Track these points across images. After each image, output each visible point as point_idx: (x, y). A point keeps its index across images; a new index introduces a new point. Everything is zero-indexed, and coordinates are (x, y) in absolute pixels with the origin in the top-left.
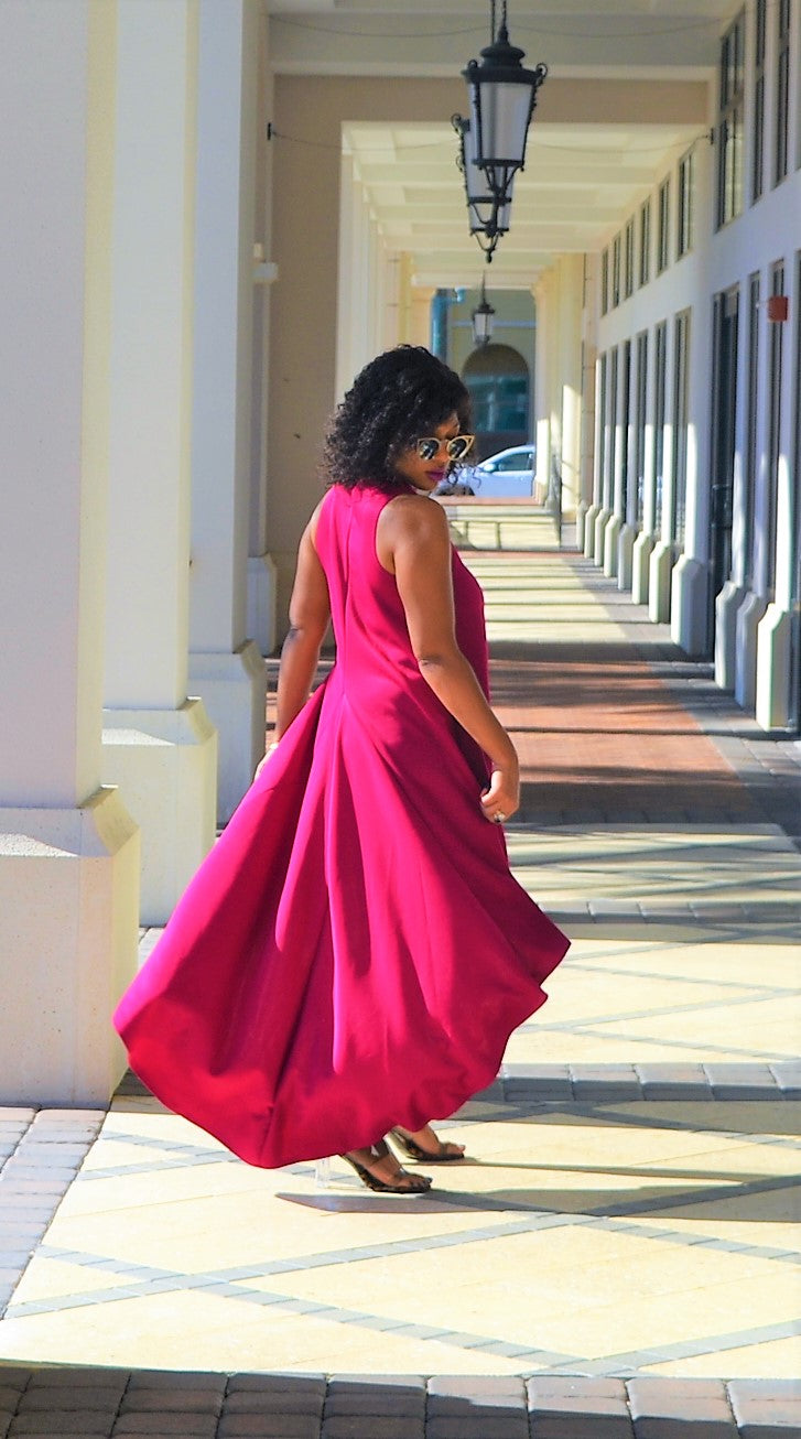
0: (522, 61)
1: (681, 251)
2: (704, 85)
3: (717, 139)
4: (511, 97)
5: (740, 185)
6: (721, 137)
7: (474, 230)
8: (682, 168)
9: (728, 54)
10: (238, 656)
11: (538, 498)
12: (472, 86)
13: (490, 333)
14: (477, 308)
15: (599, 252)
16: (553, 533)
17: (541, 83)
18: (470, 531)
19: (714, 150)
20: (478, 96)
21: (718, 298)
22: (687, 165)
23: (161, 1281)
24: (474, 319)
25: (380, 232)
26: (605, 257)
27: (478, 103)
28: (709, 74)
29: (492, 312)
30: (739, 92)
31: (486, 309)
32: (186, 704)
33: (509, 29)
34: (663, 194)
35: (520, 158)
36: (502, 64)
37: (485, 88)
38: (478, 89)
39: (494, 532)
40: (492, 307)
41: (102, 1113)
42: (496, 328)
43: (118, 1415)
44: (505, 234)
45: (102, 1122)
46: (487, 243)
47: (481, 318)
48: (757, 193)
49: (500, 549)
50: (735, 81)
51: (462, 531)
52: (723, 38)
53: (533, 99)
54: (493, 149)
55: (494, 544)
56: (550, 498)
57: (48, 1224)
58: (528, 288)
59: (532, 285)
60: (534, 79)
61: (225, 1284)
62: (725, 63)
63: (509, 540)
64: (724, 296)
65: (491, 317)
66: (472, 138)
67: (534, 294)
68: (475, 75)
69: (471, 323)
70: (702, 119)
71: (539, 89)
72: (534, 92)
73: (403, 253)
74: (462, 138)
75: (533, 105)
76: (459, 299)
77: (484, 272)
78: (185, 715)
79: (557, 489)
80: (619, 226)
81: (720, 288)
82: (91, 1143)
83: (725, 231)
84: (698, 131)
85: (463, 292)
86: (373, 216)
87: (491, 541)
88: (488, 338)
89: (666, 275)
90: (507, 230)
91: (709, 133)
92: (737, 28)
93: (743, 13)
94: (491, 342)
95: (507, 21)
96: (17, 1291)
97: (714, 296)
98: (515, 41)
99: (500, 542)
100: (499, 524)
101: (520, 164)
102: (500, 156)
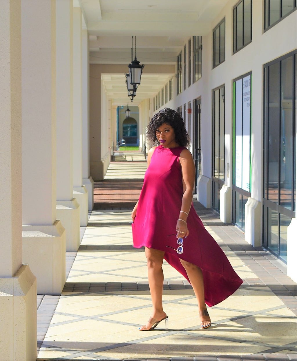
0: (139, 64)
1: (170, 99)
2: (174, 65)
3: (177, 77)
4: (137, 71)
5: (182, 85)
6: (178, 76)
7: (129, 96)
8: (170, 82)
9: (179, 59)
10: (89, 179)
11: (140, 150)
12: (130, 69)
13: (129, 115)
14: (127, 110)
15: (153, 98)
16: (144, 158)
17: (143, 68)
18: (126, 157)
19: (176, 79)
20: (131, 70)
21: (178, 109)
22: (171, 81)
23: (92, 273)
24: (126, 112)
25: (107, 94)
26: (154, 99)
27: (131, 72)
28: (175, 63)
29: (130, 111)
30: (181, 68)
31: (128, 110)
32: (82, 186)
33: (137, 58)
34: (166, 87)
35: (139, 82)
36: (136, 64)
37: (132, 69)
38: (131, 69)
39: (131, 157)
40: (130, 110)
41: (76, 253)
42: (131, 114)
43: (90, 287)
44: (135, 96)
45: (77, 254)
46: (132, 98)
47: (127, 112)
48: (185, 88)
49: (132, 161)
50: (180, 65)
51: (125, 157)
52: (178, 56)
53: (142, 71)
54: (134, 81)
55: (131, 160)
56: (143, 150)
57: (72, 266)
58: (137, 105)
59: (138, 105)
60: (142, 67)
61: (103, 273)
62: (178, 61)
63: (134, 159)
64: (179, 108)
65: (129, 112)
66: (129, 78)
67: (138, 107)
68: (130, 66)
69: (125, 113)
70: (173, 72)
71: (143, 69)
72: (142, 69)
73: (111, 99)
74: (127, 78)
75: (142, 72)
76: (122, 108)
77: (128, 102)
78: (83, 188)
79: (145, 148)
80: (157, 93)
81: (178, 107)
82: (76, 257)
83: (179, 95)
84: (173, 75)
85: (123, 106)
86: (106, 91)
87: (130, 159)
88: (129, 116)
89: (167, 103)
90: (135, 95)
91: (175, 75)
92: (180, 55)
93: (182, 51)
94: (130, 117)
95: (137, 56)
96: (69, 275)
97: (177, 108)
98: (138, 60)
99: (132, 160)
100: (132, 156)
101: (139, 84)
102: (135, 82)
